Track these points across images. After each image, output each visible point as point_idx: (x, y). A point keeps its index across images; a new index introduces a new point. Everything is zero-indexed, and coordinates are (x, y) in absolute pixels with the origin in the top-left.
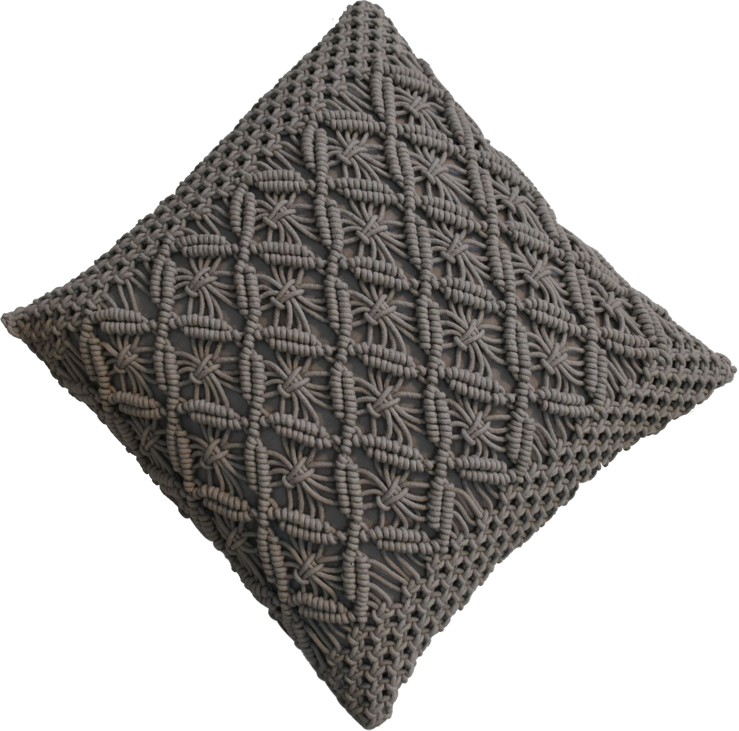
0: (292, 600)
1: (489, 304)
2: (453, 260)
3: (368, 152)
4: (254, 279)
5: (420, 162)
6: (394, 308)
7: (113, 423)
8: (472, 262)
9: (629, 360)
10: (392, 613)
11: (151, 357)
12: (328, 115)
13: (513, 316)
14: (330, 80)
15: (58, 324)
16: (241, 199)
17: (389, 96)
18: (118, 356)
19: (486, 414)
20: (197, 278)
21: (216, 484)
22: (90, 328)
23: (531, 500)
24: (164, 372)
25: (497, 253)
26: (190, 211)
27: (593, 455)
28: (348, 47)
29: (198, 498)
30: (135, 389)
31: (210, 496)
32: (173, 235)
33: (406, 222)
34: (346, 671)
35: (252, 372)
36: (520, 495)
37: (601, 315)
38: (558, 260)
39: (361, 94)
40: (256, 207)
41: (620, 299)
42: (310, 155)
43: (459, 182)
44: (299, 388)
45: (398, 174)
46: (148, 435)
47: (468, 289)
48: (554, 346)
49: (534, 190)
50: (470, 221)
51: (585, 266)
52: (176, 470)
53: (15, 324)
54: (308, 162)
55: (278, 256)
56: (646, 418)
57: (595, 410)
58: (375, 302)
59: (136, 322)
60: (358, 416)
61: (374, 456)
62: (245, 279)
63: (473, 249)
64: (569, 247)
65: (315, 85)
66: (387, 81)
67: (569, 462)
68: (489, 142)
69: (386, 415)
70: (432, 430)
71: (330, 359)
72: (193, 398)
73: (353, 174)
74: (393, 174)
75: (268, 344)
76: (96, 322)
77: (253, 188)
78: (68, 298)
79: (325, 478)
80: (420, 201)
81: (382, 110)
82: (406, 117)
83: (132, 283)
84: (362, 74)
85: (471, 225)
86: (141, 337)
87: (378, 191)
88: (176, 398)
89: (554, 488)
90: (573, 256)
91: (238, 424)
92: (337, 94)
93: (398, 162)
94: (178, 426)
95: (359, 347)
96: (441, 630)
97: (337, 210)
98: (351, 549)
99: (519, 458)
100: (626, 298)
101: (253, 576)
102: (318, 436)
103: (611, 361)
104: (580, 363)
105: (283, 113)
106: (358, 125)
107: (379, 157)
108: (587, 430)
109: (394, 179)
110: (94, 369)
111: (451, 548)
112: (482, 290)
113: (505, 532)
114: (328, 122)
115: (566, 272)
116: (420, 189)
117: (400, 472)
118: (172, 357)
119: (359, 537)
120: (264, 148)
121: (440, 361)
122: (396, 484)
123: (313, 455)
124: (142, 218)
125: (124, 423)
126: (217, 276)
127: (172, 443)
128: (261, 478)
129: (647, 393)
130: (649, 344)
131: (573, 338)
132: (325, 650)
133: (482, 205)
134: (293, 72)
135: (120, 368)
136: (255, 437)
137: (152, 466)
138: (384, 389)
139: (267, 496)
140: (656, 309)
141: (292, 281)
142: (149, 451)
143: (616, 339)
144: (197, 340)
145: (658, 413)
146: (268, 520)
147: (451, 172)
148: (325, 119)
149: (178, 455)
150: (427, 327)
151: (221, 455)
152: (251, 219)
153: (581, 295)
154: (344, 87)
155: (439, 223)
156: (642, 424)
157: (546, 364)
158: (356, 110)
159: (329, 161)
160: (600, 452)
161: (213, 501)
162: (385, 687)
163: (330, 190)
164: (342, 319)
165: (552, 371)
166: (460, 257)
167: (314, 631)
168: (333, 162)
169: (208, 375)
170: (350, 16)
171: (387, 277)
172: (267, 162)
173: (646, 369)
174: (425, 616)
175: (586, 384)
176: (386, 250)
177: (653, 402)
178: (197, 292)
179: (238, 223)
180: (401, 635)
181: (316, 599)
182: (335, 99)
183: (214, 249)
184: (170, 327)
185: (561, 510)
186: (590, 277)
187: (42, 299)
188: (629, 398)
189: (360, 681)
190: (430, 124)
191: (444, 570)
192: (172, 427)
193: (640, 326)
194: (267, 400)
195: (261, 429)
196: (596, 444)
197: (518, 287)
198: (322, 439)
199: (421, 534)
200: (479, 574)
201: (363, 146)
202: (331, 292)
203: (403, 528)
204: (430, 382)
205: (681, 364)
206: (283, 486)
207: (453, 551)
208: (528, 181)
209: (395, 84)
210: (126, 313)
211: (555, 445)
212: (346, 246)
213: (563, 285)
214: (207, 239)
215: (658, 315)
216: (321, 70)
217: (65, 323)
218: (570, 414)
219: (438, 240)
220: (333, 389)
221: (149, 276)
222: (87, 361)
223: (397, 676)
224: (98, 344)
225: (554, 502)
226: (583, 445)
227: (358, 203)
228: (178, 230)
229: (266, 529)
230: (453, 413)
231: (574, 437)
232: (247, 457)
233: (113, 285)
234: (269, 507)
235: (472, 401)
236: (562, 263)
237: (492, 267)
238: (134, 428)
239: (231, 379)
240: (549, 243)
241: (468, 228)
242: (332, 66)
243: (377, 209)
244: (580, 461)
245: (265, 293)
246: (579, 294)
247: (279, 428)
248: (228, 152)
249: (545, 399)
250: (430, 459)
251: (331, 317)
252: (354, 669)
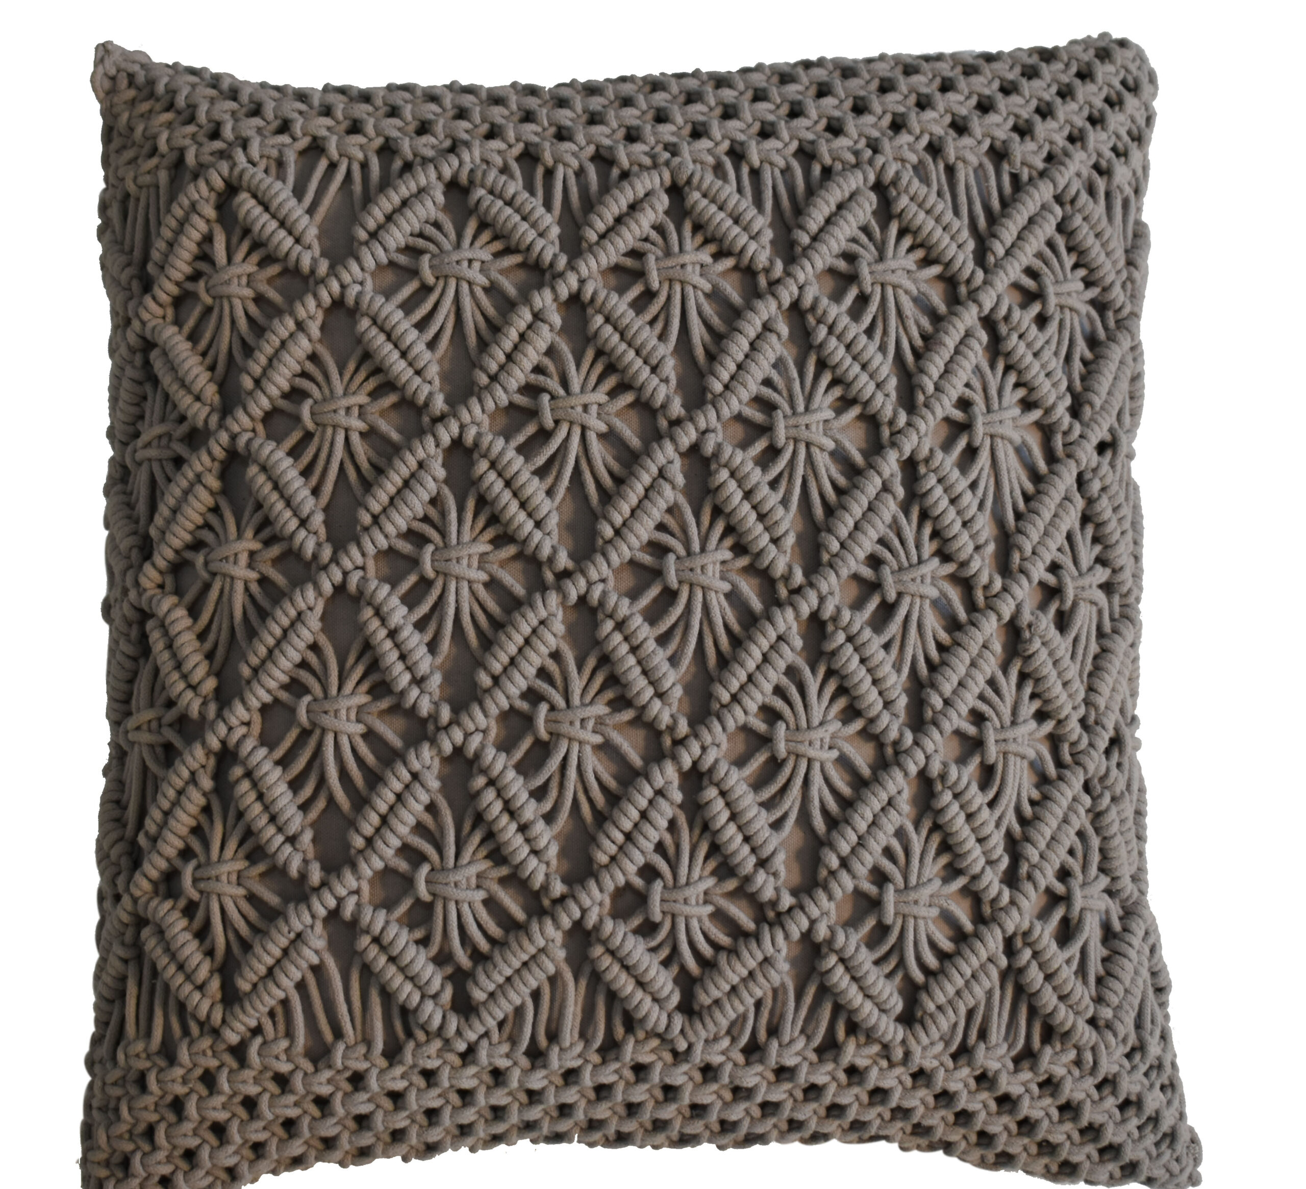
0: (148, 902)
1: (885, 718)
2: (892, 596)
3: (915, 300)
4: (544, 337)
5: (985, 390)
6: (726, 587)
7: (122, 369)
8: (920, 626)
9: (1033, 1011)
10: (284, 1067)
11: (270, 317)
12: (904, 181)
13: (906, 774)
14: (960, 127)
15: (177, 134)
16: (641, 193)
17: (1032, 239)
18: (223, 268)
19: (718, 891)
20: (455, 257)
21: (194, 611)
22: (219, 184)
23: (670, 1092)
24: (270, 360)
25: (975, 648)
26: (543, 139)
27: (835, 1110)
28: (1040, 100)
29: (146, 609)
30: (203, 343)
31: (167, 622)
32: (482, 153)
33: (871, 466)
34: (133, 1090)
35: (406, 483)
36: (659, 1067)
37: (1054, 899)
38: (1065, 749)
39: (989, 194)
40: (654, 227)
41: (1110, 901)
42: (816, 218)
43: (1019, 479)
44: (457, 578)
45: (930, 377)
46: (160, 437)
47: (872, 663)
48: (930, 880)
49: (1131, 600)
50: (976, 557)
51: (1101, 796)
52: (153, 532)
53: (113, 72)
54: (802, 227)
55: (616, 337)
56: (978, 1127)
57: (903, 1042)
58: (703, 549)
59: (298, 241)
60: (512, 707)
61: (478, 793)
62: (530, 327)
63: (941, 606)
64: (1103, 744)
65: (929, 115)
66: (1052, 212)
67: (787, 1086)
68: (1130, 456)
69: (556, 745)
70: (609, 837)
71: (549, 576)
72: (279, 441)
73: (856, 313)
74: (922, 371)
75: (472, 464)
76: (235, 183)
77: (676, 191)
78: (232, 105)
79: (370, 758)
80: (924, 452)
81: (1000, 251)
82: (1029, 297)
83: (349, 173)
84: (1023, 163)
85: (972, 564)
86: (285, 271)
87: (871, 376)
88: (252, 418)
89: (726, 1105)
90: (1096, 763)
91: (310, 547)
92: (952, 159)
93: (947, 357)
94: (216, 464)
95: (613, 599)
96: (343, 1164)
97: (778, 347)
98: (309, 908)
99: (709, 1007)
100: (1123, 908)
101: (125, 808)
102: (419, 681)
103: (1002, 987)
104: (947, 945)
105: (837, 113)
106: (939, 241)
107: (925, 322)
108: (861, 1062)
109: (915, 380)
110: (167, 256)
111: (471, 1050)
112: (893, 686)
113: (583, 1104)
114: (894, 193)
115: (1061, 778)
116: (944, 431)
117: (498, 856)
118: (304, 346)
119: (340, 900)
120: (753, 144)
121: (722, 738)
122: (473, 870)
123: (384, 704)
124: (465, 82)
125: (140, 383)
126: (492, 282)
127: (184, 484)
128: (269, 665)
129: (1016, 1090)
130: (1090, 1014)
131: (972, 894)
132: (130, 1028)
133: (1020, 549)
134: (915, 63)
135: (208, 291)
136: (319, 593)
137: (124, 493)
138: (592, 702)
139: (255, 704)
140: (1155, 969)
141: (600, 396)
142: (139, 464)
143: (1042, 960)
144: (367, 356)
145: (1004, 1137)
146: (223, 743)
147: (1021, 451)
148: (895, 182)
149: (175, 511)
150: (751, 665)
151: (241, 571)
152: (627, 239)
153: (1048, 837)
154: (974, 160)
155: (924, 515)
156: (962, 1131)
157: (890, 896)
158: (956, 212)
159: (837, 256)
160: (852, 1114)
161: (166, 633)
162: (173, 1173)
163: (795, 306)
164: (625, 531)
165: (889, 919)
166: (907, 601)
167: (140, 984)
168: (842, 265)
169: (335, 427)
170: (1092, 52)
171: (760, 527)
172: (737, 170)
173: (1048, 1051)
174: (334, 1120)
175: (926, 988)
176: (798, 482)
177: (1011, 1112)
178: (437, 278)
179: (601, 226)
180: (269, 1116)
181: (188, 936)
182: (941, 166)
183: (525, 233)
184: (342, 295)
185: (707, 1149)
186: (1093, 823)
187: (192, 71)
188: (978, 1072)
189: (141, 1127)
190: (1059, 343)
191: (429, 1075)
192: (206, 458)
193: (1102, 972)
194: (391, 551)
195: (340, 589)
196: (857, 1098)
197: (958, 733)
198: (422, 692)
199: (442, 985)
200: (482, 1131)
201: (915, 281)
202: (648, 471)
203: (422, 949)
204: (675, 758)
205: (1114, 1093)
206: (293, 711)
207: (470, 1058)
208: (1137, 576)
209: (1060, 228)
210: (296, 211)
211: (786, 1038)
212: (739, 418)
213: (1036, 795)
214: (528, 208)
215: (1149, 982)
216: (961, 98)
217: (188, 142)
218: (856, 1011)
219: (896, 542)
220: (510, 629)
221: (385, 184)
222: (167, 234)
223: (208, 1173)
224: (208, 221)
225: (707, 1127)
226: (834, 1078)
227: (822, 365)
228: (499, 152)
229: (207, 755)
230: (668, 839)
231: (829, 1055)
232: (279, 613)
233: (316, 148)
234: (243, 723)
235: (715, 849)
236: (1067, 758)
237: (944, 663)
238: (148, 405)
239: (365, 465)
240: (1074, 708)
241: (964, 564)
242: (985, 107)
243: (845, 403)
244: (806, 1100)
245: (541, 378)
246: (1048, 833)
247: (368, 612)
248: (691, 98)
249: (836, 952)
250: (565, 880)
251: (612, 510)
252: (149, 1100)
